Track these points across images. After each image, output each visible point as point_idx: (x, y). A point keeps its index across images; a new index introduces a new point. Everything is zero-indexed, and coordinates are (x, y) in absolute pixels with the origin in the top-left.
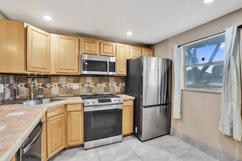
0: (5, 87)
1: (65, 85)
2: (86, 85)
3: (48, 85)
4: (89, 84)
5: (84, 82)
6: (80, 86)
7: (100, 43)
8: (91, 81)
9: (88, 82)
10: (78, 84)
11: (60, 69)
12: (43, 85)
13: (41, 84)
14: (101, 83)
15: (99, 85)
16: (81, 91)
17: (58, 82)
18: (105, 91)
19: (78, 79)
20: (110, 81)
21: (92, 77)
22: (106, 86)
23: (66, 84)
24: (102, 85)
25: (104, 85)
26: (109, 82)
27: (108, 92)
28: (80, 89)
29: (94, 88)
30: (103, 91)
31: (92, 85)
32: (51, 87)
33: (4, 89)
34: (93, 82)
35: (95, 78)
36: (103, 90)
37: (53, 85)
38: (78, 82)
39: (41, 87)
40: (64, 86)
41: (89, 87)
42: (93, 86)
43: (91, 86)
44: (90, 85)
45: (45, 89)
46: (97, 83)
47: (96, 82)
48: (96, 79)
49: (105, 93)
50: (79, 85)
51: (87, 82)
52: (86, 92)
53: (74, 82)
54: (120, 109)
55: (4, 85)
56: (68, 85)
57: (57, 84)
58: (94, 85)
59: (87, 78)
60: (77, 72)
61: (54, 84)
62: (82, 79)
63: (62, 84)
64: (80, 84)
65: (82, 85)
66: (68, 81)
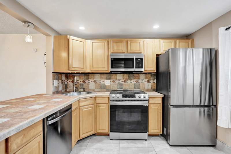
1: (100, 82)
2: (117, 82)
3: (87, 81)
4: (120, 80)
5: (115, 78)
6: (112, 83)
7: (127, 41)
8: (122, 77)
9: (119, 79)
10: (110, 80)
11: (94, 68)
13: (82, 80)
14: (131, 80)
15: (129, 81)
16: (113, 87)
17: (94, 79)
18: (135, 88)
19: (110, 76)
20: (140, 77)
21: (122, 74)
22: (136, 83)
23: (100, 80)
24: (132, 81)
25: (133, 82)
26: (139, 78)
27: (138, 88)
28: (112, 85)
29: (124, 84)
30: (133, 87)
31: (122, 81)
32: (89, 83)
34: (123, 79)
35: (125, 75)
36: (133, 86)
37: (90, 82)
38: (110, 79)
39: (82, 83)
40: (98, 82)
41: (119, 84)
42: (123, 83)
43: (121, 83)
44: (120, 81)
45: (85, 84)
46: (128, 80)
47: (126, 78)
48: (126, 76)
49: (135, 90)
50: (111, 81)
51: (118, 79)
52: (117, 88)
53: (106, 79)
54: (145, 106)
55: (58, 81)
56: (101, 82)
57: (93, 80)
58: (124, 81)
59: (118, 75)
60: (107, 70)
61: (91, 80)
62: (114, 76)
63: (97, 80)
64: (112, 80)
65: (114, 81)
66: (101, 78)
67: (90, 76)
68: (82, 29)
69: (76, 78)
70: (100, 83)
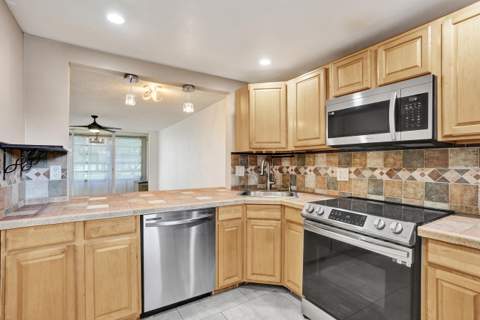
0: (248, 170)
1: (325, 171)
2: (367, 174)
3: (302, 170)
4: (374, 169)
5: (361, 164)
6: (353, 176)
8: (380, 161)
9: (372, 166)
10: (347, 170)
12: (296, 170)
13: (294, 168)
14: (412, 169)
15: (404, 174)
16: (356, 187)
17: (314, 165)
18: (428, 197)
19: (348, 159)
20: (450, 161)
21: (382, 153)
22: (430, 180)
23: (326, 169)
24: (416, 174)
25: (422, 176)
26: (447, 165)
27: (442, 200)
28: (353, 183)
29: (387, 183)
30: (419, 195)
31: (382, 174)
32: (306, 173)
33: (247, 172)
34: (385, 165)
35: (392, 153)
36: (421, 192)
37: (307, 171)
38: (348, 164)
39: (294, 173)
40: (322, 172)
41: (373, 180)
42: (385, 178)
43: (379, 177)
44: (377, 173)
45: (298, 176)
46: (399, 170)
47: (395, 164)
48: (396, 157)
49: (428, 204)
50: (350, 172)
51: (368, 166)
52: (365, 192)
53: (340, 165)
56: (329, 172)
57: (312, 168)
58: (387, 174)
59: (370, 154)
60: (324, 143)
61: (309, 168)
62: (357, 158)
63: (320, 168)
64: (353, 169)
65: (357, 172)
66: (329, 163)
67: (309, 159)
68: (265, 63)
69: (286, 163)
70: (326, 174)
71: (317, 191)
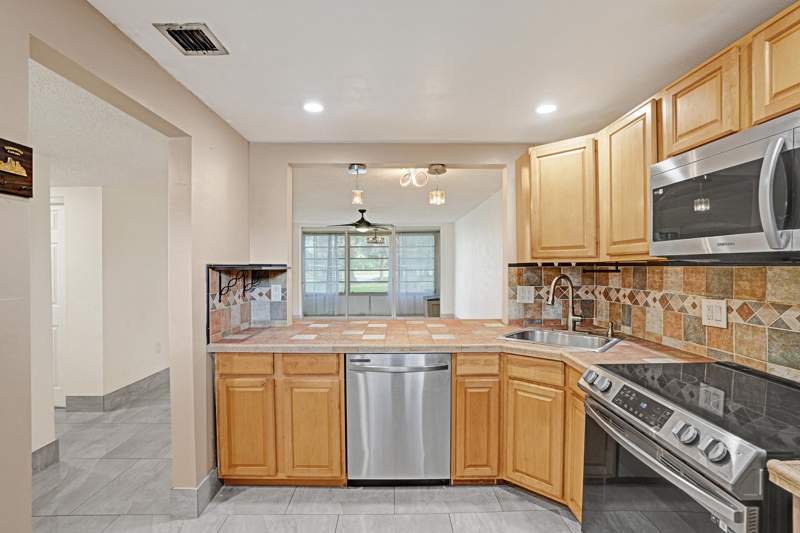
1: (681, 304)
2: (766, 316)
3: (641, 297)
4: (783, 308)
5: (753, 295)
6: (735, 318)
8: (795, 292)
9: (777, 301)
10: (723, 303)
12: (632, 297)
13: (628, 291)
16: (741, 342)
17: (660, 288)
19: (725, 281)
23: (683, 298)
28: (736, 333)
32: (646, 304)
33: (539, 296)
37: (650, 300)
38: (726, 293)
39: (627, 301)
40: (675, 304)
41: (778, 330)
43: (795, 326)
44: (790, 317)
45: (635, 308)
50: (729, 310)
51: (769, 299)
52: (765, 356)
53: (709, 293)
55: (538, 290)
56: (687, 304)
57: (658, 295)
59: (773, 271)
61: (652, 294)
62: (746, 278)
63: (672, 296)
64: (736, 304)
65: (745, 312)
66: (688, 286)
67: (651, 275)
69: (614, 281)
70: (683, 309)
71: (667, 341)
